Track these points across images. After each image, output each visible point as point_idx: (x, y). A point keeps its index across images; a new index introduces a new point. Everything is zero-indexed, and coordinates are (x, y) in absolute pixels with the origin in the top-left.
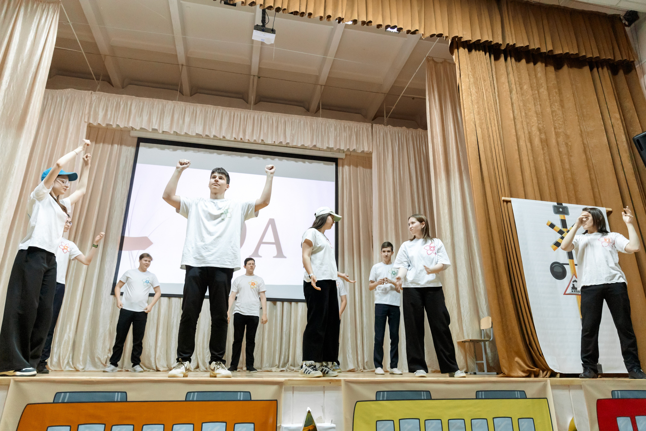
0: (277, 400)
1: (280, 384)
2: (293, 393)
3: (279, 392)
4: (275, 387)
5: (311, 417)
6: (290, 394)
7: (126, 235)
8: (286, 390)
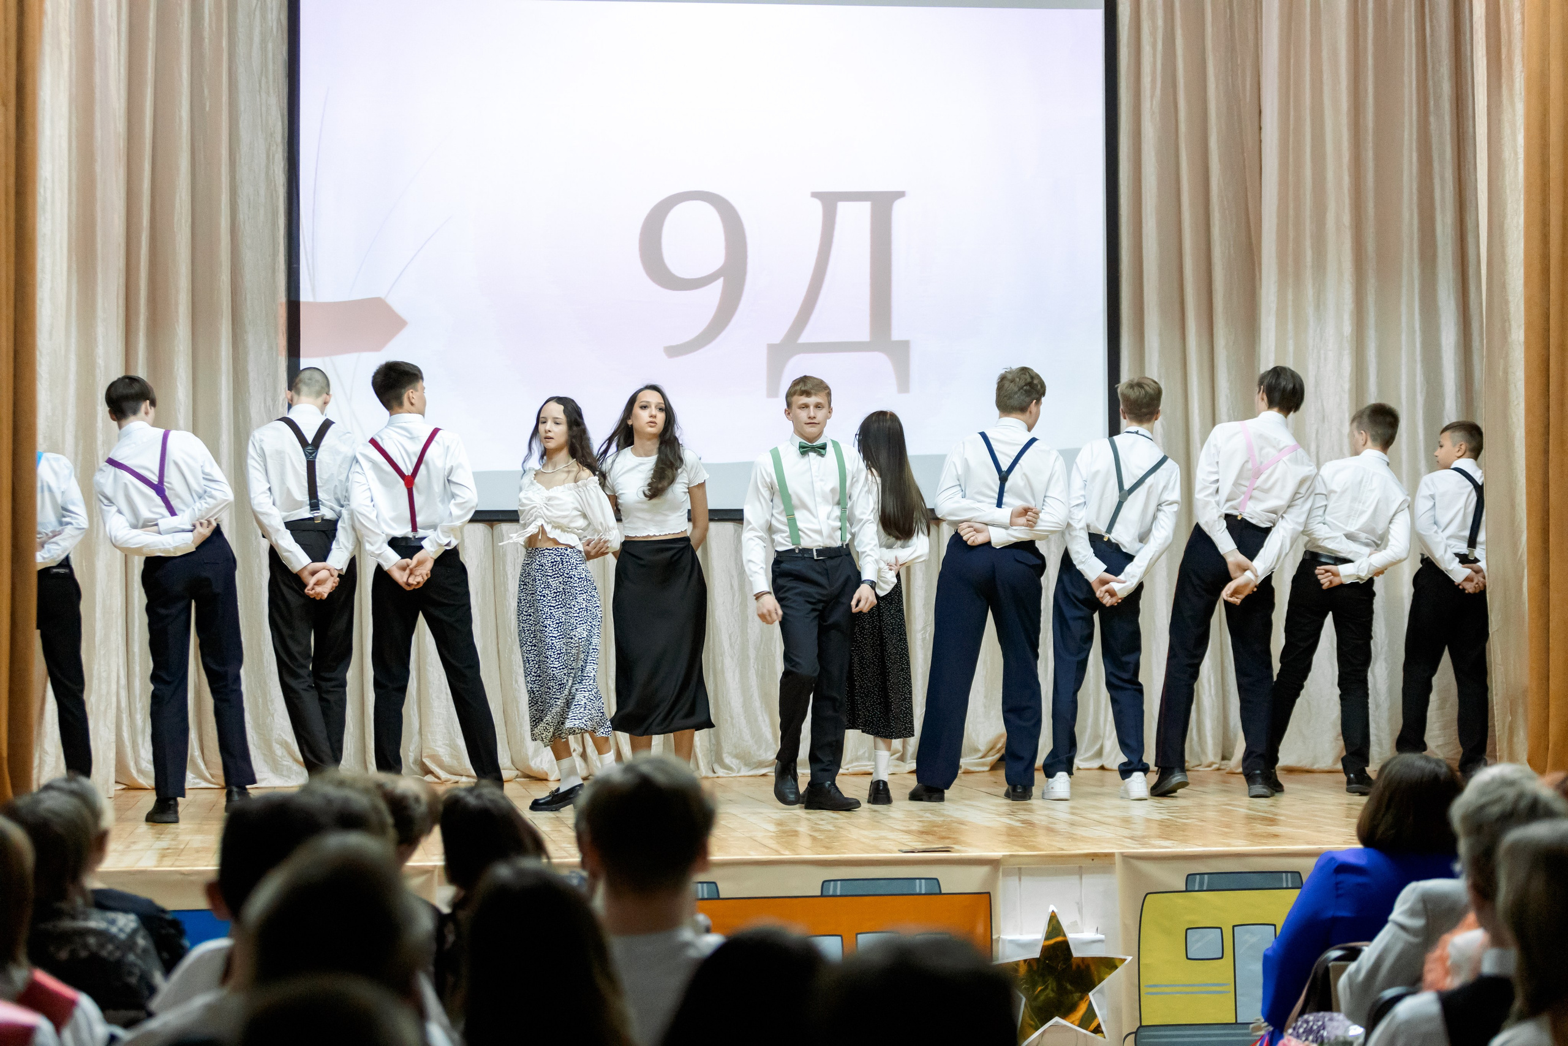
0: (989, 893)
1: (994, 863)
2: (1020, 880)
3: (993, 878)
4: (984, 870)
5: (1058, 922)
6: (1013, 882)
7: (305, 296)
8: (1007, 874)
